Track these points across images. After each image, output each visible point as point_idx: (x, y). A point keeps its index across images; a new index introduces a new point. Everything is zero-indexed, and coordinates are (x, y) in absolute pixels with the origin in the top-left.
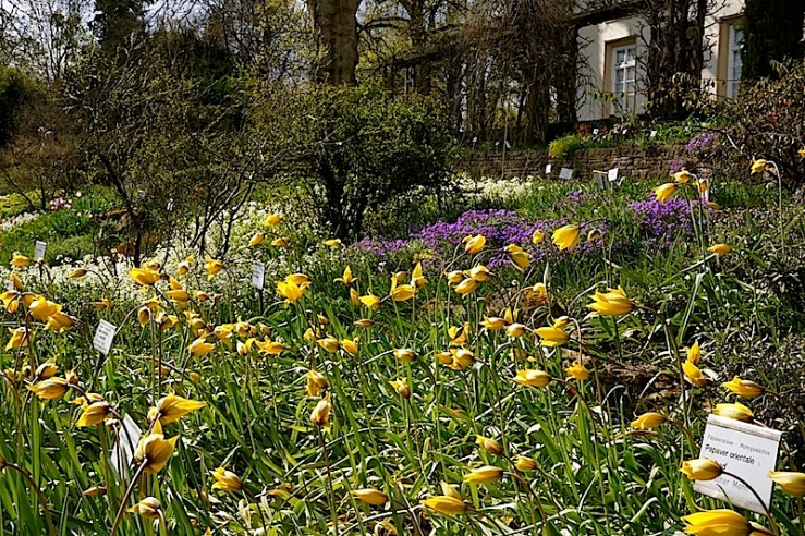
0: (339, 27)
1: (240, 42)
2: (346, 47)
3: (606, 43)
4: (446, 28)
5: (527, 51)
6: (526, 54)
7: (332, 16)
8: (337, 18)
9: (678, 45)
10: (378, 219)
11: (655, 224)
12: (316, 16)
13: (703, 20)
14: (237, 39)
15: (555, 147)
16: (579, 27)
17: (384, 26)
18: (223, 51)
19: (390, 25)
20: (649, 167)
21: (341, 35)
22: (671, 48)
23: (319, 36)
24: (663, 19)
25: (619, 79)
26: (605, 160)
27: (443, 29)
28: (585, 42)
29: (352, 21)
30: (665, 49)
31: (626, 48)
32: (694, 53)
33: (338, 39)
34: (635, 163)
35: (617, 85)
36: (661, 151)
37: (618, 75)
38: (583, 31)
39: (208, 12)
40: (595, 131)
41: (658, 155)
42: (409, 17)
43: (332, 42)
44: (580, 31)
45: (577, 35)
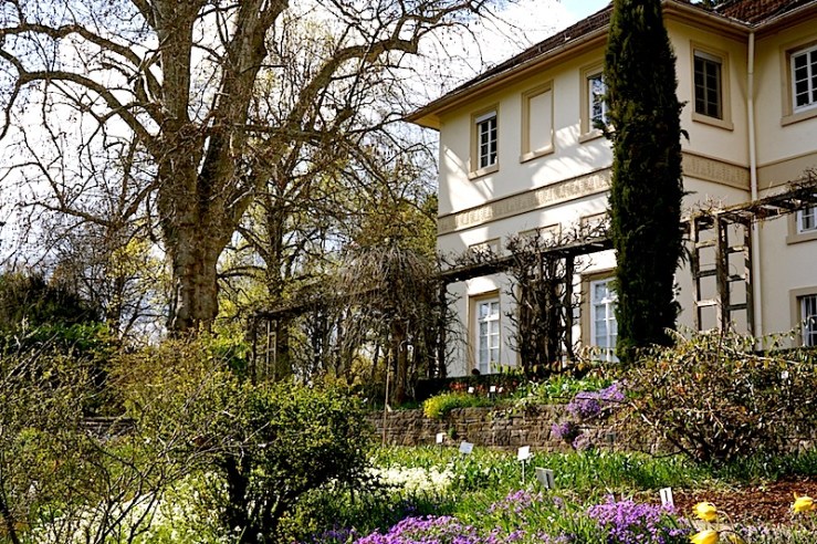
0: (199, 277)
1: (90, 287)
2: (206, 297)
3: (470, 297)
4: (303, 278)
5: (398, 308)
6: (397, 311)
7: (192, 266)
8: (197, 268)
9: (548, 303)
10: (296, 525)
11: (621, 535)
12: (176, 266)
13: (572, 278)
14: (87, 284)
15: (431, 406)
16: (447, 282)
17: (240, 275)
18: (73, 295)
19: (248, 275)
20: (529, 427)
21: (201, 285)
22: (542, 305)
23: (178, 286)
24: (533, 277)
25: (483, 332)
26: (483, 420)
27: (301, 278)
28: (454, 298)
29: (212, 271)
30: (537, 306)
31: (490, 301)
32: (564, 310)
33: (198, 290)
34: (515, 422)
35: (481, 338)
36: (540, 411)
37: (481, 329)
38: (450, 287)
39: (58, 256)
40: (471, 390)
41: (538, 415)
42: (265, 266)
43: (191, 292)
44: (448, 287)
45: (445, 291)
